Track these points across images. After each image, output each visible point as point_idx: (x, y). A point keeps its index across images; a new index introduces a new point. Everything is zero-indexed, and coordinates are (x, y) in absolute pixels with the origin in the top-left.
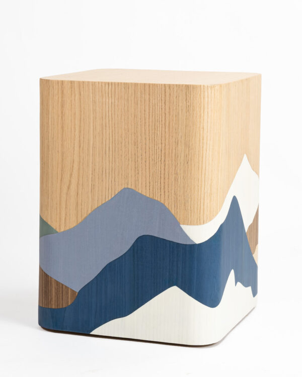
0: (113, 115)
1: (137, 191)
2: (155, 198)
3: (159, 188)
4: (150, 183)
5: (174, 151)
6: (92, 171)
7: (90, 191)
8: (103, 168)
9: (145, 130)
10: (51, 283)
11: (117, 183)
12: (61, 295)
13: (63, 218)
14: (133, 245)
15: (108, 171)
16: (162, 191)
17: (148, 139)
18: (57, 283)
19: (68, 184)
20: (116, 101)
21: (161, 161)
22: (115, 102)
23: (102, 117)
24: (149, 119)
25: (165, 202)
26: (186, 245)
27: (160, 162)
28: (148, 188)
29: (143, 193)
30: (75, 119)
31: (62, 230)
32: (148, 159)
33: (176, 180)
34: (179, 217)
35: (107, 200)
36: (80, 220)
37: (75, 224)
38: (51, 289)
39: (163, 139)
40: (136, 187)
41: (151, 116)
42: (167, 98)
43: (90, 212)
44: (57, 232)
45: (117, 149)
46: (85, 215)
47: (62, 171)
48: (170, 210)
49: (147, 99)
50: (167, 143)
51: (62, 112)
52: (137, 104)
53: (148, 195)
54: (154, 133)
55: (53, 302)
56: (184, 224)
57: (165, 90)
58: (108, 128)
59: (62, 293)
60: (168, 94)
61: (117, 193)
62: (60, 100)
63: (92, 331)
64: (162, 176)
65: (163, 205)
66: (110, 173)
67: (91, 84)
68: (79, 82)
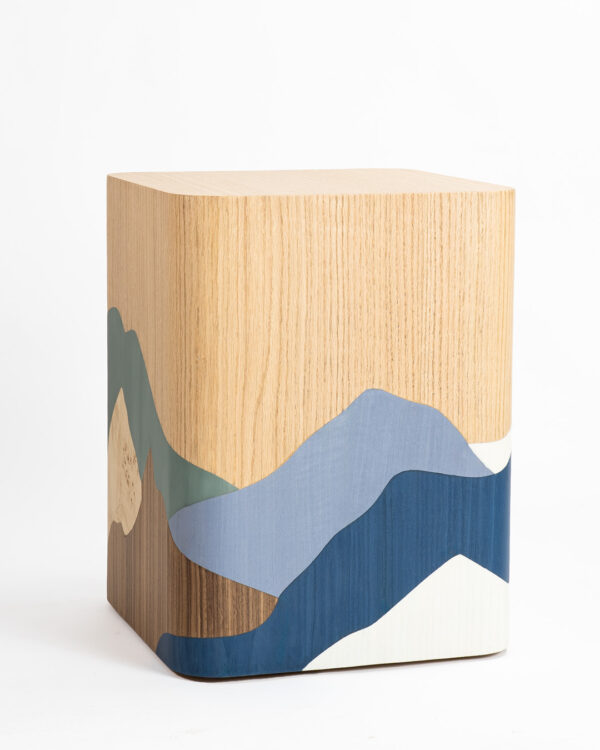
0: (345, 255)
1: (391, 392)
2: (422, 402)
3: (430, 383)
4: (413, 375)
5: (457, 313)
6: (305, 365)
7: (301, 401)
8: (325, 358)
9: (405, 280)
10: (224, 589)
11: (352, 383)
12: (245, 608)
13: (249, 462)
14: (384, 494)
15: (335, 362)
16: (437, 388)
17: (410, 296)
18: (237, 586)
19: (257, 396)
20: (351, 231)
21: (434, 333)
22: (348, 231)
23: (324, 262)
24: (412, 258)
25: (441, 407)
26: (478, 478)
27: (432, 336)
28: (410, 384)
29: (401, 396)
30: (271, 269)
31: (247, 484)
32: (410, 333)
33: (461, 364)
34: (466, 431)
35: (334, 416)
36: (281, 460)
37: (272, 470)
38: (224, 600)
39: (438, 293)
40: (388, 385)
41: (415, 251)
42: (445, 220)
43: (301, 442)
44: (236, 489)
45: (352, 318)
46: (293, 450)
47: (245, 370)
48: (451, 419)
49: (409, 223)
50: (444, 301)
51: (245, 258)
52: (390, 232)
53: (410, 399)
54: (422, 283)
55: (229, 625)
56: (474, 442)
57: (441, 204)
58: (335, 281)
59: (248, 604)
60: (446, 211)
61: (352, 400)
62: (241, 236)
63: (305, 665)
64: (436, 361)
65: (438, 412)
66: (340, 364)
67: (302, 201)
68: (279, 198)
